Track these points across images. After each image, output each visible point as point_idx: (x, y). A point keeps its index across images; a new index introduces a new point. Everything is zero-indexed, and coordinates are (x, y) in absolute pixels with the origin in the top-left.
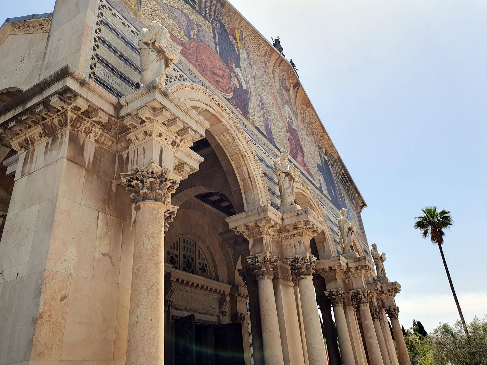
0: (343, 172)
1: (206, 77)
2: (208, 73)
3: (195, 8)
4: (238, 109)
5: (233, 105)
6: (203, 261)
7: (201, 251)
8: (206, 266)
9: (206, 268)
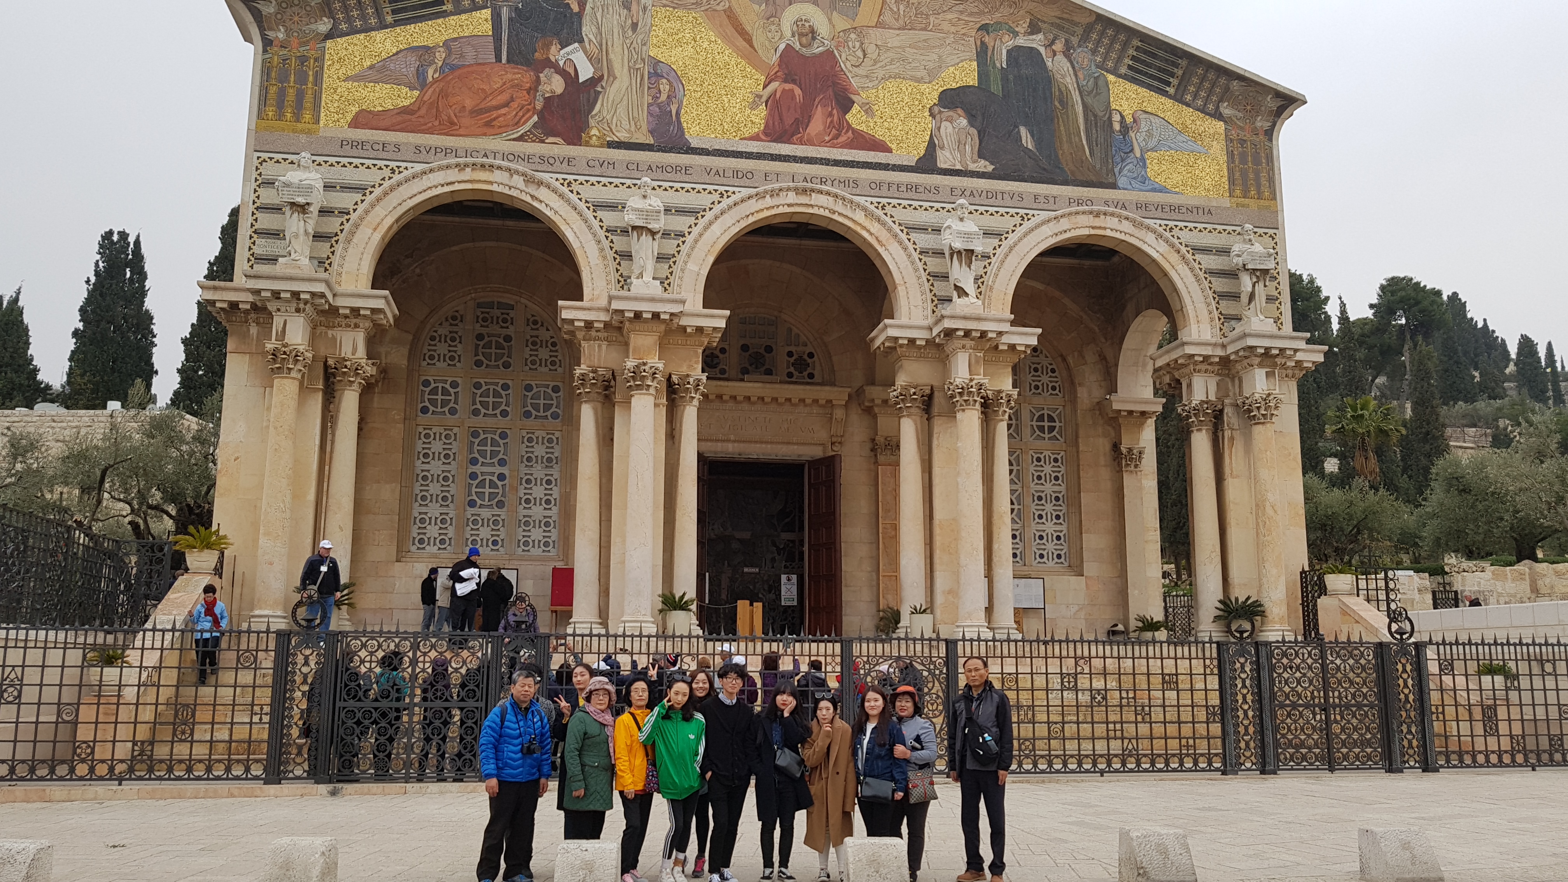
0: (1139, 44)
1: (461, 131)
2: (466, 121)
3: (446, 11)
4: (551, 139)
5: (534, 141)
6: (800, 349)
7: (795, 330)
8: (811, 355)
9: (809, 361)
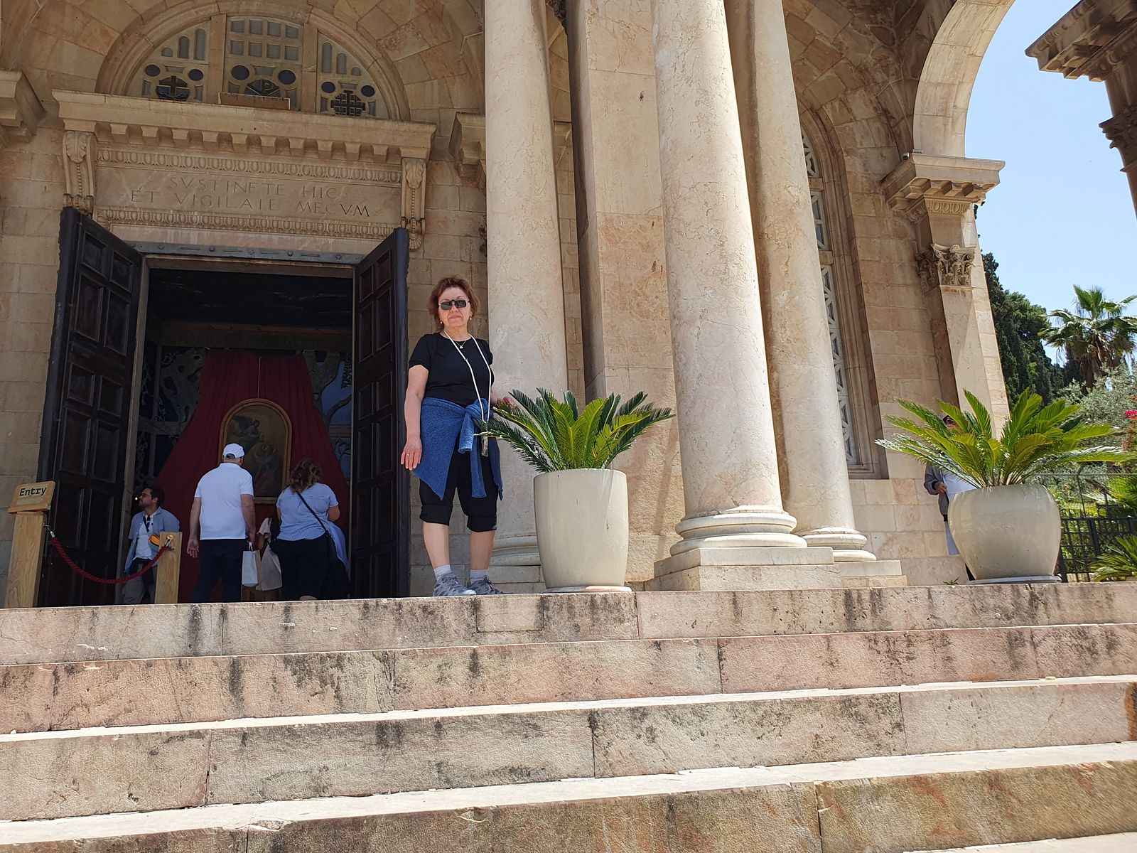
6: (348, 79)
7: (338, 49)
8: (368, 91)
9: (365, 100)
